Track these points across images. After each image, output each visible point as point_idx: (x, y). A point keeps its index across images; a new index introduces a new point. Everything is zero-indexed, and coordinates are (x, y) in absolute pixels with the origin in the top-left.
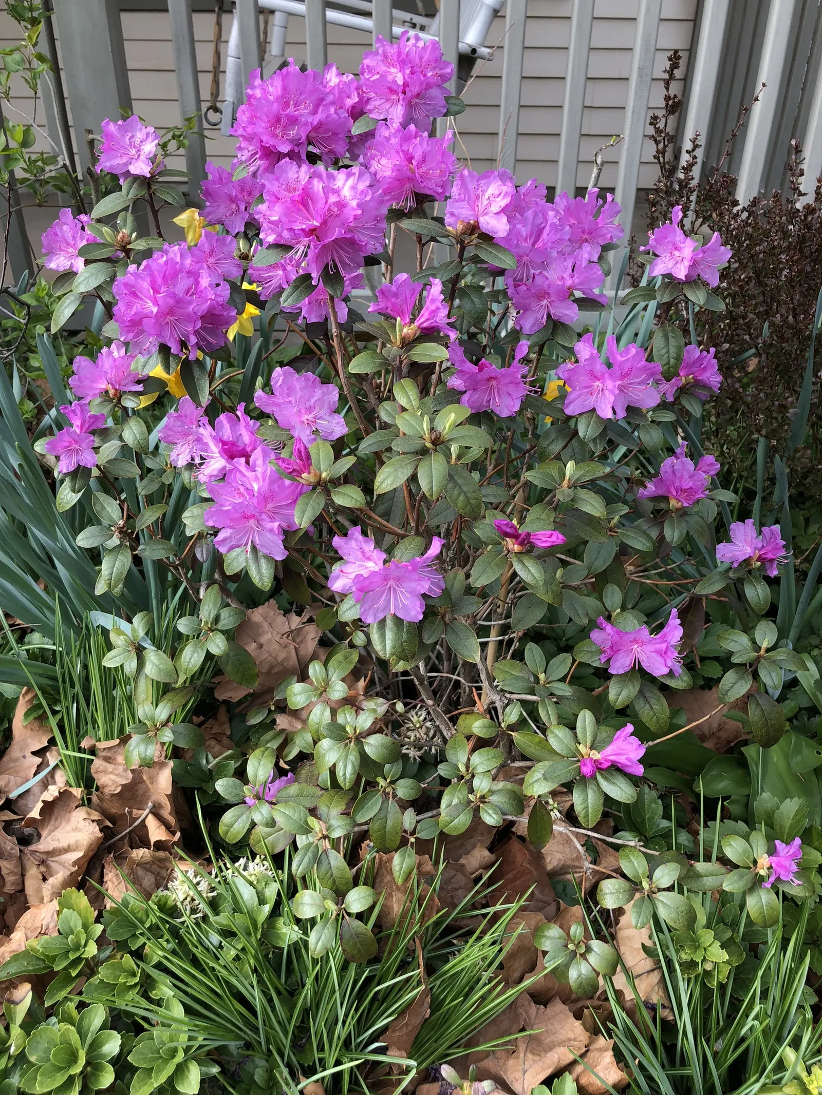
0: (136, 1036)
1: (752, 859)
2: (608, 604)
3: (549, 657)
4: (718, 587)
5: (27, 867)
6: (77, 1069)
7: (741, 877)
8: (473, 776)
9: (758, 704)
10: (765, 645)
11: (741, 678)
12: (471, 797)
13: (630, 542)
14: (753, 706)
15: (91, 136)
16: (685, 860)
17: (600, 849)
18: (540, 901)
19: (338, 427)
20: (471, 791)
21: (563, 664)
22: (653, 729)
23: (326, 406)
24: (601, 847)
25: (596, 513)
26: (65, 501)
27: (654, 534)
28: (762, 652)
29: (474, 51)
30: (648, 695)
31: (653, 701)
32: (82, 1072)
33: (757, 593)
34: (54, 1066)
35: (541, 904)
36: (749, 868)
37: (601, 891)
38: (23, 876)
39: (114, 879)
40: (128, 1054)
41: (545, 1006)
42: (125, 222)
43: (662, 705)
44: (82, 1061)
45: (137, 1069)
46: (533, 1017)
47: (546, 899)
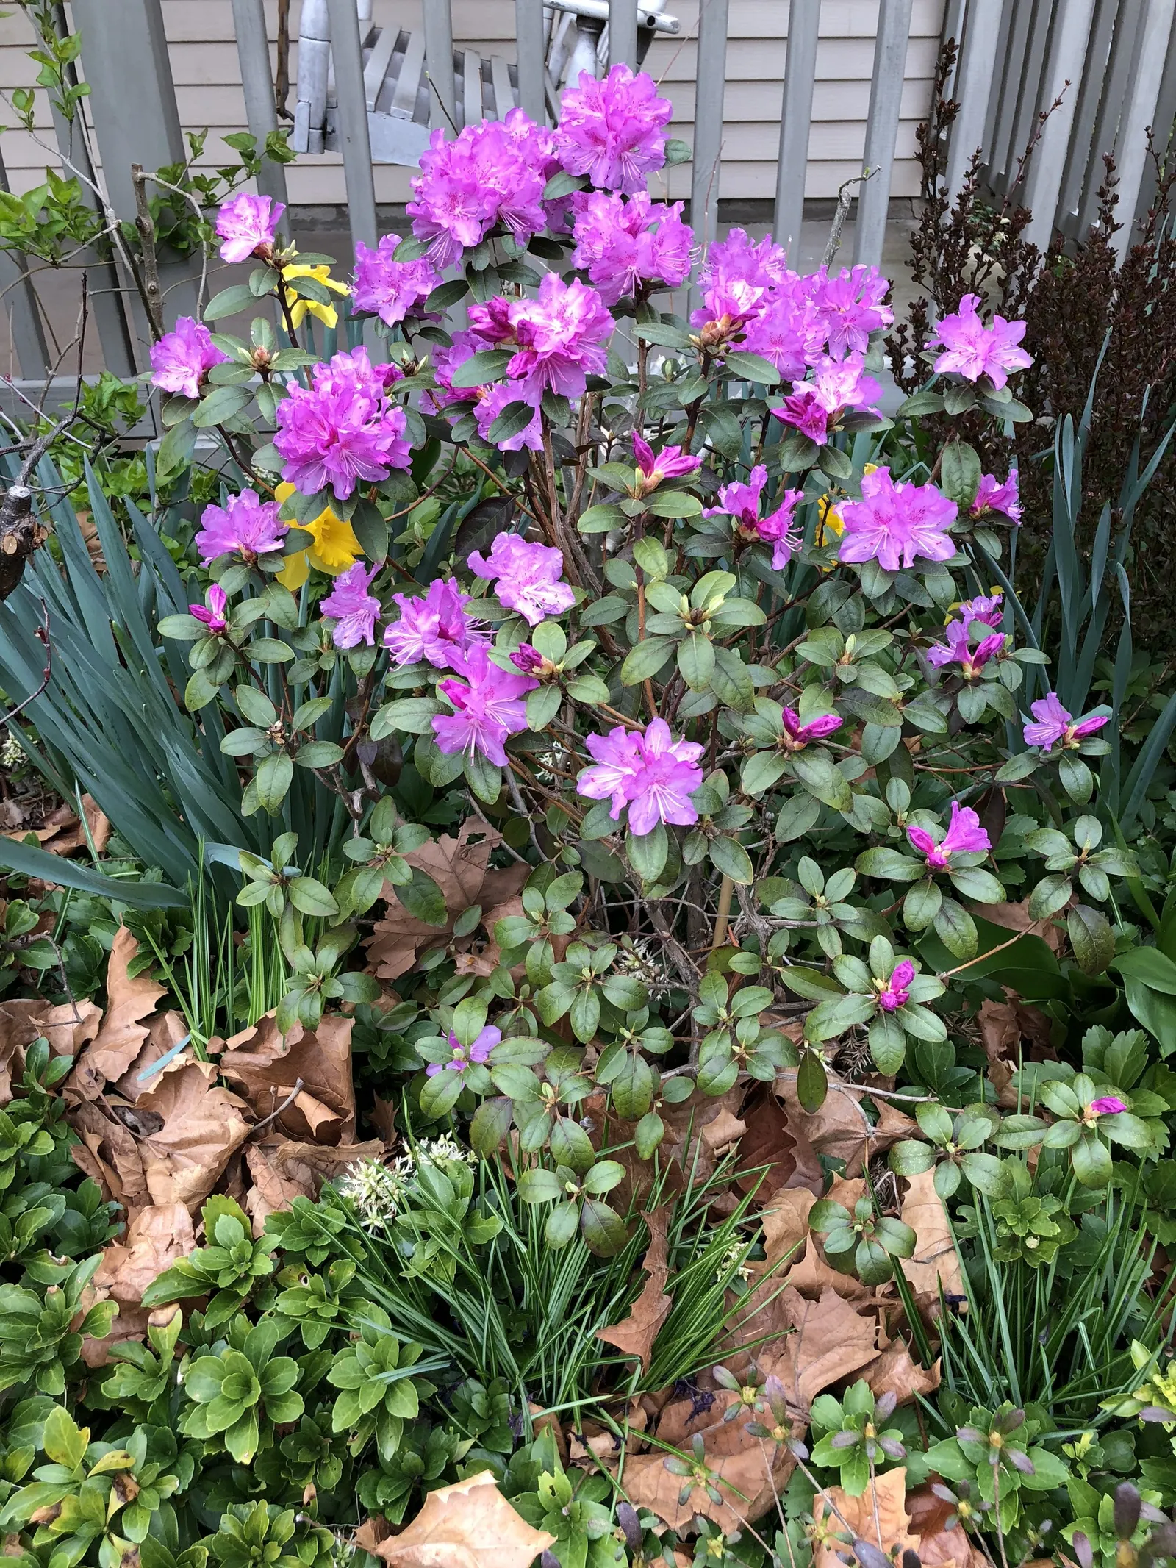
0: (335, 1353)
1: (1077, 1108)
2: (894, 804)
3: (828, 873)
4: (1025, 772)
5: (150, 1161)
6: (253, 1400)
7: (1065, 1130)
8: (737, 1020)
9: (1080, 920)
10: (1087, 846)
11: (1059, 887)
12: (736, 1049)
13: (918, 722)
14: (1074, 923)
15: (140, 174)
16: (996, 1115)
17: (881, 1109)
18: (803, 1175)
19: (563, 598)
20: (735, 1041)
21: (845, 880)
22: (957, 954)
23: (549, 574)
24: (881, 1106)
25: (887, 695)
26: (198, 697)
27: (945, 708)
28: (1084, 855)
29: (651, 20)
30: (951, 913)
31: (957, 921)
32: (258, 1404)
33: (1076, 778)
34: (225, 1398)
35: (803, 1179)
36: (1075, 1119)
37: (895, 1155)
38: (144, 1172)
39: (265, 1173)
40: (328, 1373)
41: (818, 1301)
42: (261, 332)
43: (968, 925)
44: (257, 1390)
45: (340, 1391)
46: (803, 1314)
47: (811, 1174)
